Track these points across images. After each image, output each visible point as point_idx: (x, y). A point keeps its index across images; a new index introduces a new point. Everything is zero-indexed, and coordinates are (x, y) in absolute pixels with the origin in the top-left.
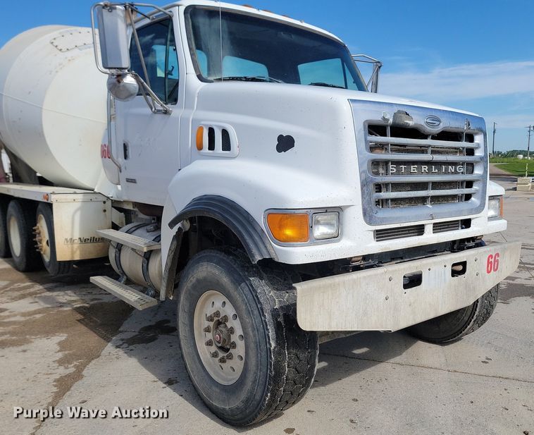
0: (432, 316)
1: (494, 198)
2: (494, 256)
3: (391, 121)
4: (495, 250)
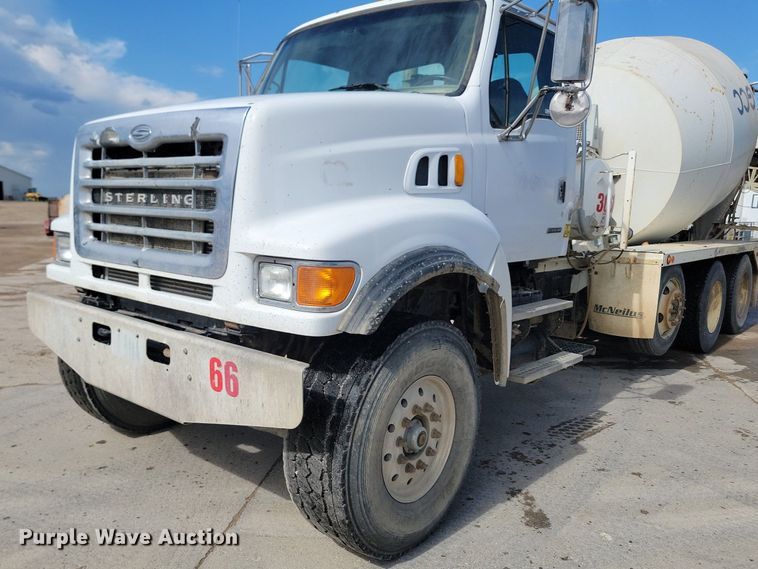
1: (275, 260)
2: (223, 363)
3: (98, 142)
4: (224, 353)
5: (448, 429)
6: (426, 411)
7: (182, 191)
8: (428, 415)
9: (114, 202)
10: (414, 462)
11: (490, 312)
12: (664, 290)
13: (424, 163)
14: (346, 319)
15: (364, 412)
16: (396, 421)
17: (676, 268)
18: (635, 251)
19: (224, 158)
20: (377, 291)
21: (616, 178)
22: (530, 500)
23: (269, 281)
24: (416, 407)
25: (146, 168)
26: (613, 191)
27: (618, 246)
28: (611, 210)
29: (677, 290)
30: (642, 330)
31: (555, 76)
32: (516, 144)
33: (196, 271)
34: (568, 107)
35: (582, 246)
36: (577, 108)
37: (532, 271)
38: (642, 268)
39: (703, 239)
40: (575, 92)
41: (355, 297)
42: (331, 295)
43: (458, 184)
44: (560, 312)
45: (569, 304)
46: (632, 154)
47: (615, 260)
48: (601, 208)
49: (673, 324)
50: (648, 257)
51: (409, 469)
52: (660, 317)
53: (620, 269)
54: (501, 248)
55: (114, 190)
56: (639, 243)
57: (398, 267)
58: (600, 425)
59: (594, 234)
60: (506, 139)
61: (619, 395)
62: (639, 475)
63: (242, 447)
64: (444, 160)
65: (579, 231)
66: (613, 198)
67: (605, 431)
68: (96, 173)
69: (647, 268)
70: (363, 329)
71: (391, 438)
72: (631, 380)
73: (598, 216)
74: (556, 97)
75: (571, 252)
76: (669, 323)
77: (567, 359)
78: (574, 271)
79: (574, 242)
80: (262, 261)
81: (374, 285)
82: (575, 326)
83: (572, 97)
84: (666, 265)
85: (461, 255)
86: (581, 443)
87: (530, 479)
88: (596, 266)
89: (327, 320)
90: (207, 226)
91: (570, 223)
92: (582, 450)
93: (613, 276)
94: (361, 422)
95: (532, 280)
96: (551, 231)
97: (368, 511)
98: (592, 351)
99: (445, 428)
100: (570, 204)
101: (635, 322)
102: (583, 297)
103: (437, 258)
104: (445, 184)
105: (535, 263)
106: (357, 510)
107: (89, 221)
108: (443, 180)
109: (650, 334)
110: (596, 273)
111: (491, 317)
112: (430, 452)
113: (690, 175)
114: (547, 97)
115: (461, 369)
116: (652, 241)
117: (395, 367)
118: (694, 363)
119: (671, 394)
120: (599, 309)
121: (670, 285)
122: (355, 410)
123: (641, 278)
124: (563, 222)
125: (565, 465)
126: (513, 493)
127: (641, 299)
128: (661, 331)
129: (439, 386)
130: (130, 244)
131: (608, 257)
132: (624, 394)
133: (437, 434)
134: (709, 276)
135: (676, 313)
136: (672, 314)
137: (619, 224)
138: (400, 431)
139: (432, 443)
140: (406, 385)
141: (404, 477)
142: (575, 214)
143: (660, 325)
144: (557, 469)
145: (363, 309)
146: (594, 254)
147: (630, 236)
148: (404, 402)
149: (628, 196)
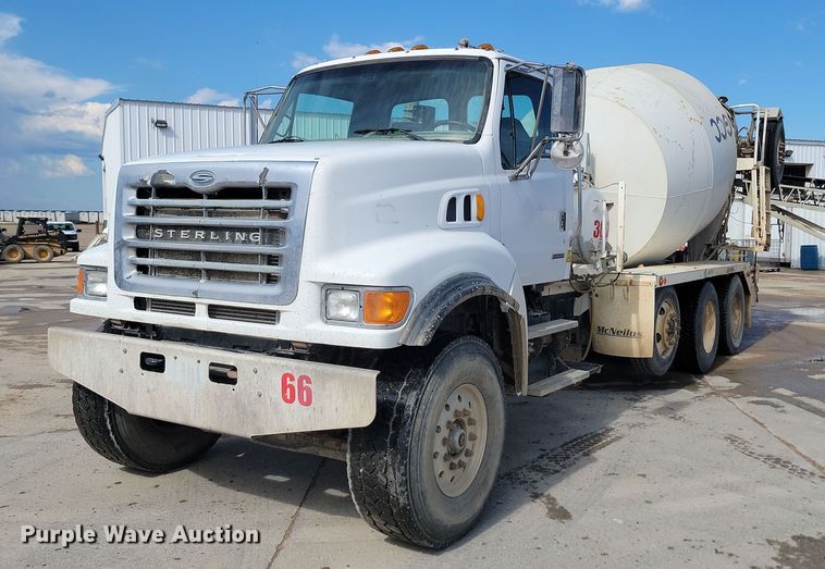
0: (179, 420)
1: (343, 287)
2: (296, 378)
3: (149, 183)
4: (298, 368)
5: (481, 432)
6: (465, 415)
7: (247, 230)
8: (465, 419)
9: (165, 238)
10: (456, 461)
11: (511, 330)
12: (659, 311)
13: (452, 202)
14: (405, 333)
15: (420, 412)
16: (442, 423)
17: (669, 289)
18: (630, 273)
19: (294, 203)
20: (427, 310)
21: (609, 206)
22: (551, 501)
23: (337, 306)
24: (456, 411)
25: (206, 208)
26: (607, 218)
27: (615, 269)
28: (607, 236)
29: (672, 311)
30: (641, 350)
31: (554, 129)
32: (524, 182)
33: (264, 299)
34: (566, 153)
35: (582, 269)
36: (573, 155)
37: (539, 294)
38: (638, 289)
39: (698, 260)
40: (571, 142)
41: (410, 316)
42: (392, 315)
43: (479, 219)
44: (567, 331)
45: (574, 324)
46: (622, 184)
47: (613, 283)
48: (597, 234)
49: (670, 344)
50: (643, 279)
51: (452, 467)
52: (658, 337)
53: (619, 292)
54: (517, 273)
55: (165, 227)
56: (635, 266)
57: (442, 290)
58: (609, 439)
59: (593, 258)
60: (516, 178)
61: (624, 413)
62: (644, 476)
63: (269, 477)
64: (468, 199)
65: (580, 256)
66: (608, 224)
67: (613, 444)
68: (141, 211)
69: (642, 289)
70: (420, 342)
71: (439, 438)
72: (636, 400)
73: (596, 241)
74: (555, 145)
75: (573, 276)
76: (667, 343)
77: (576, 376)
78: (577, 294)
79: (574, 265)
80: (328, 288)
81: (425, 305)
82: (580, 348)
83: (569, 145)
84: (659, 286)
85: (488, 280)
86: (594, 455)
87: (549, 485)
88: (597, 289)
89: (391, 335)
90: (272, 260)
91: (570, 249)
92: (595, 460)
93: (612, 298)
94: (419, 420)
95: (539, 303)
96: (555, 257)
97: (425, 498)
98: (598, 369)
99: (479, 431)
100: (570, 232)
101: (634, 341)
102: (586, 319)
103: (471, 283)
104: (470, 220)
105: (541, 286)
106: (416, 497)
107: (132, 256)
108: (467, 217)
109: (649, 354)
110: (597, 295)
111: (512, 334)
112: (469, 454)
113: (677, 200)
114: (548, 145)
115: (491, 378)
116: (647, 263)
117: (442, 374)
118: (694, 382)
119: (670, 410)
120: (602, 330)
121: (664, 305)
122: (413, 410)
123: (638, 299)
124: (565, 249)
125: (580, 472)
126: (536, 496)
127: (638, 318)
128: (660, 351)
129: (474, 395)
130: (180, 277)
131: (607, 280)
132: (629, 412)
133: (473, 438)
134: (701, 295)
135: (673, 333)
136: (669, 334)
137: (614, 249)
138: (445, 433)
139: (469, 445)
140: (451, 391)
141: (448, 475)
142: (575, 241)
143: (659, 345)
144: (573, 476)
145: (417, 326)
146: (594, 277)
147: (625, 260)
148: (447, 406)
149: (620, 222)
